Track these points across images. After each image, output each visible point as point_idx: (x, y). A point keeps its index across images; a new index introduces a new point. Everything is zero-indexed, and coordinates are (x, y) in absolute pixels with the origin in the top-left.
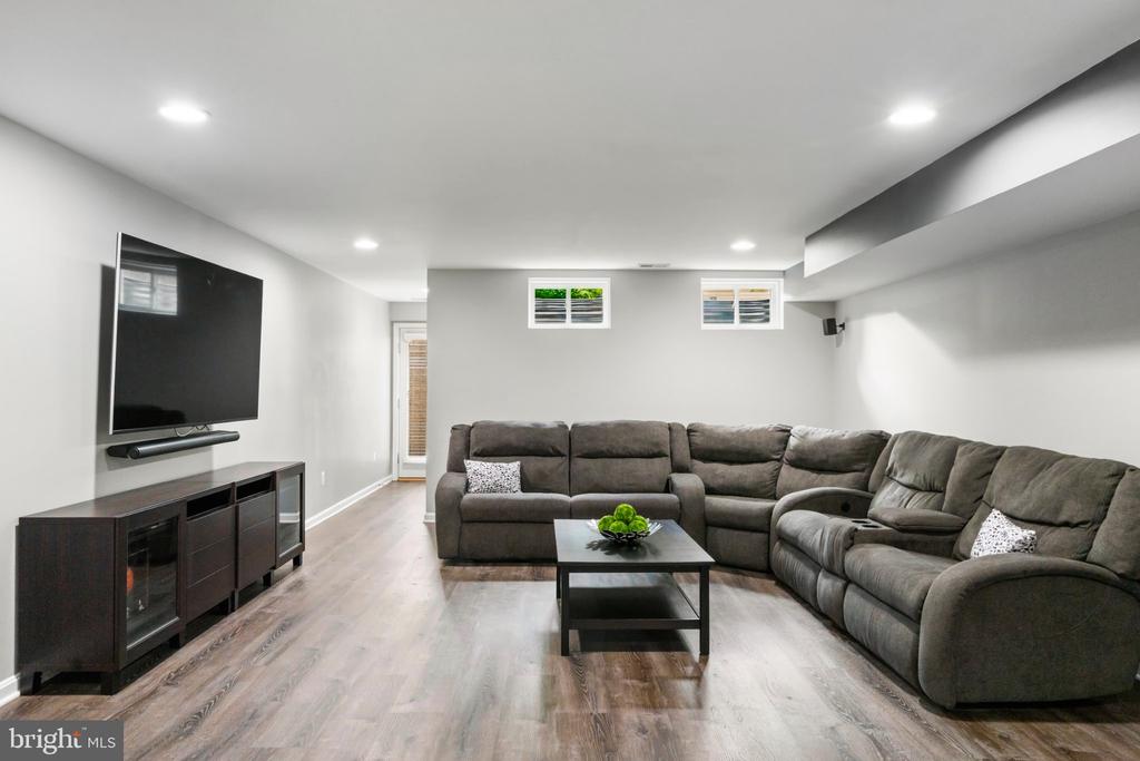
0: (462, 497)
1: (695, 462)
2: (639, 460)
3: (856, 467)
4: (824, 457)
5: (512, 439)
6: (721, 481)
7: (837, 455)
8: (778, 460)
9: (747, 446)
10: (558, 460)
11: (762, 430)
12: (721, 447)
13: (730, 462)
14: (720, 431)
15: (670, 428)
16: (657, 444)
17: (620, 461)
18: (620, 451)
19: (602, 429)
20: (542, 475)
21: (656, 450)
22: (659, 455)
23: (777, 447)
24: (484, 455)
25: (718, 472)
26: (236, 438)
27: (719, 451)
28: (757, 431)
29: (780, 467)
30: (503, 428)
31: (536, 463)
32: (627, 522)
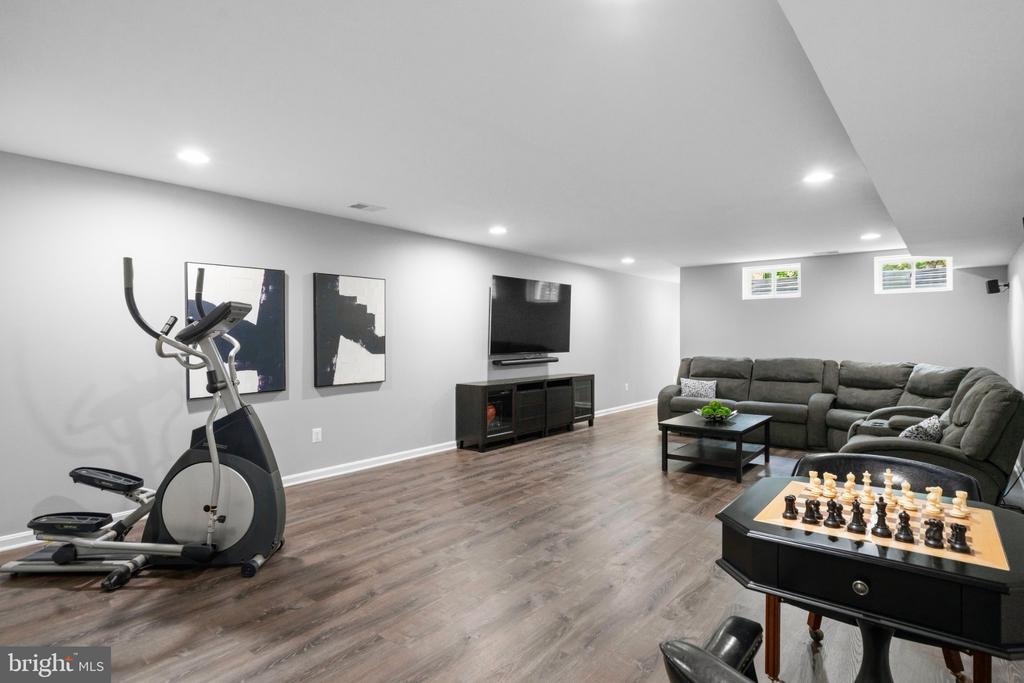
0: (671, 397)
1: (841, 387)
2: (797, 384)
3: (946, 394)
4: (926, 386)
5: (713, 367)
6: (854, 401)
7: (935, 385)
8: (902, 388)
9: (877, 377)
10: (742, 381)
11: (892, 366)
12: (858, 377)
13: (865, 388)
14: (860, 366)
15: (825, 363)
16: (811, 374)
17: (783, 383)
18: (784, 377)
19: (775, 363)
20: (730, 390)
21: (810, 378)
22: (813, 381)
23: (902, 378)
24: (697, 376)
25: (854, 394)
26: (557, 361)
27: (858, 381)
28: (887, 367)
29: (901, 394)
30: (710, 361)
31: (726, 383)
32: (714, 410)
